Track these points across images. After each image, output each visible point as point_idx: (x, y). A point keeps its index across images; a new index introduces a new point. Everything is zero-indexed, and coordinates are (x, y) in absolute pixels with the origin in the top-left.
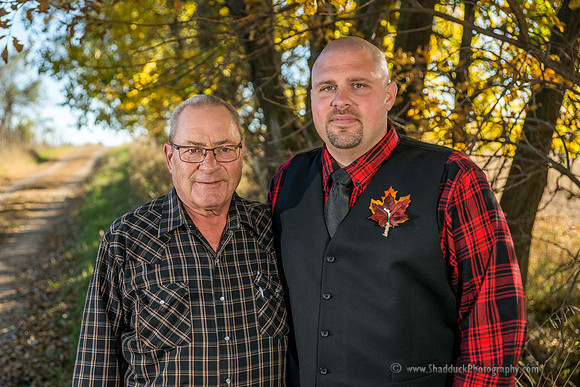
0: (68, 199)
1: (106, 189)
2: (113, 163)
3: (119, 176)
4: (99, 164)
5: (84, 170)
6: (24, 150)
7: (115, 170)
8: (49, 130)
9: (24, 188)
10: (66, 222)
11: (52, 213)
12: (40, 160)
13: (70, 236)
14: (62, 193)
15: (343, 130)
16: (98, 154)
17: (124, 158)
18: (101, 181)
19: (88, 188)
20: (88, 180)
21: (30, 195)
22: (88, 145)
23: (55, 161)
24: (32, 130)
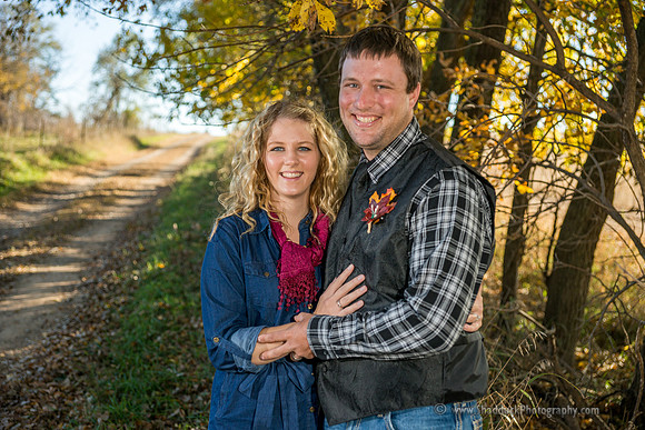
2: (211, 153)
4: (198, 153)
5: (181, 159)
10: (149, 211)
12: (141, 146)
14: (152, 182)
17: (221, 149)
18: (194, 172)
19: (179, 178)
20: (182, 170)
22: (194, 133)
23: (156, 148)
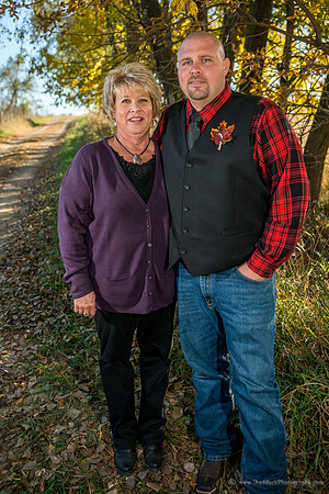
0: (51, 147)
1: (74, 141)
2: (78, 125)
3: (81, 133)
4: (69, 126)
5: (60, 131)
6: (25, 119)
7: (78, 129)
8: (39, 107)
9: (25, 142)
10: (50, 161)
11: (42, 156)
12: (34, 125)
13: (52, 169)
14: (47, 144)
15: (197, 89)
16: (69, 121)
17: (84, 122)
18: (71, 136)
19: (63, 140)
20: (63, 136)
21: (28, 145)
22: (63, 115)
23: (44, 125)
24: (30, 106)
